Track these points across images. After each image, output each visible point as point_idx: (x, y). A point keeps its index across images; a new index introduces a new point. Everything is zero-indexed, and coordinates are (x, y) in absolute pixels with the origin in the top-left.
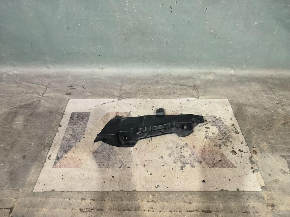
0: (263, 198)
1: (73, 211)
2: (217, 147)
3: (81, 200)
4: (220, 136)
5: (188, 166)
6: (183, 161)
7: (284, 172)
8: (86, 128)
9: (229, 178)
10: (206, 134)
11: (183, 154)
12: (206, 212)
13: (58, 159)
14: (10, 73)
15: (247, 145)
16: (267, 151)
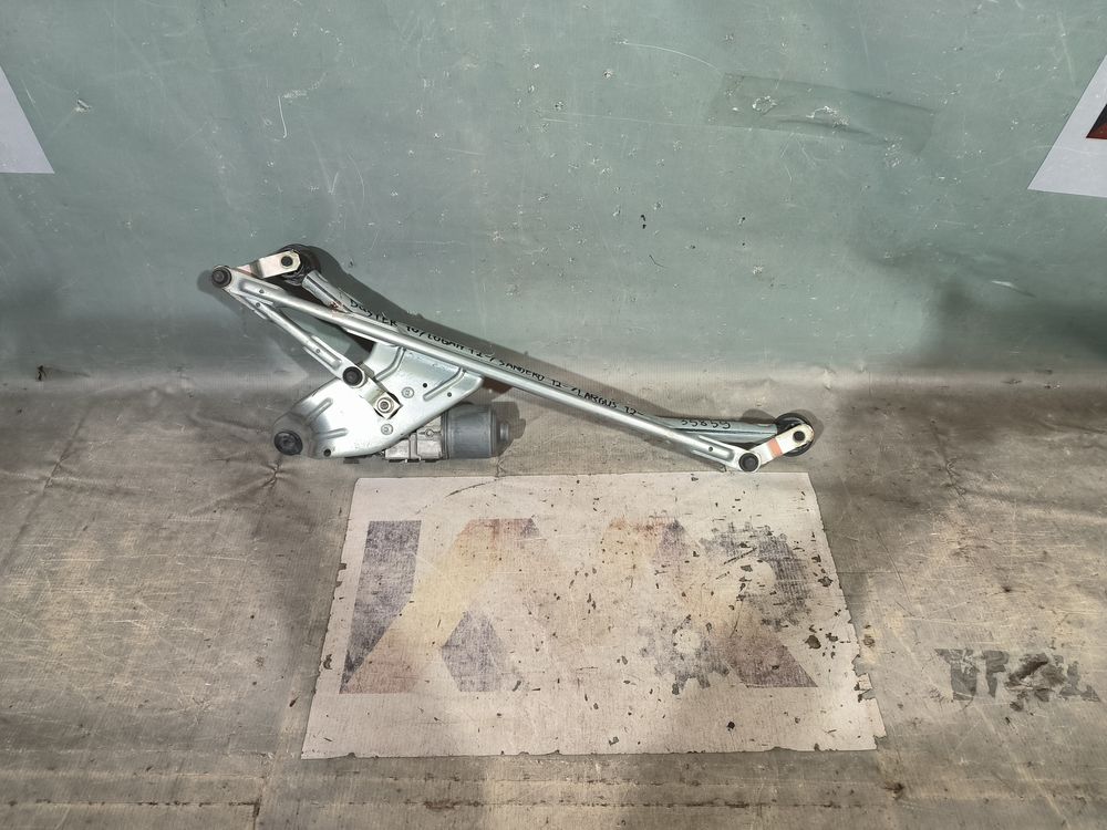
0: (878, 769)
1: (410, 807)
2: (770, 627)
3: (426, 779)
4: (780, 594)
5: (691, 683)
6: (678, 669)
7: (939, 698)
8: (414, 571)
9: (796, 715)
10: (743, 585)
11: (678, 648)
12: (732, 806)
13: (350, 666)
14: (169, 390)
15: (849, 622)
16: (901, 639)
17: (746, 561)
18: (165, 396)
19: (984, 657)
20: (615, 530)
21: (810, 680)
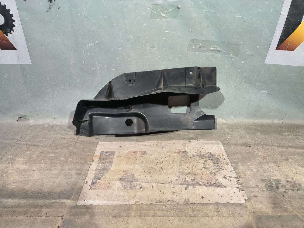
0: (247, 207)
1: (108, 217)
2: (212, 174)
3: (113, 211)
4: (215, 167)
5: (191, 187)
6: (187, 184)
8: (112, 162)
9: (222, 195)
10: (204, 165)
11: (187, 179)
12: (204, 217)
13: (93, 183)
14: (51, 124)
15: (235, 173)
16: (249, 177)
18: (50, 125)
19: (274, 181)
20: (168, 153)
21: (225, 186)
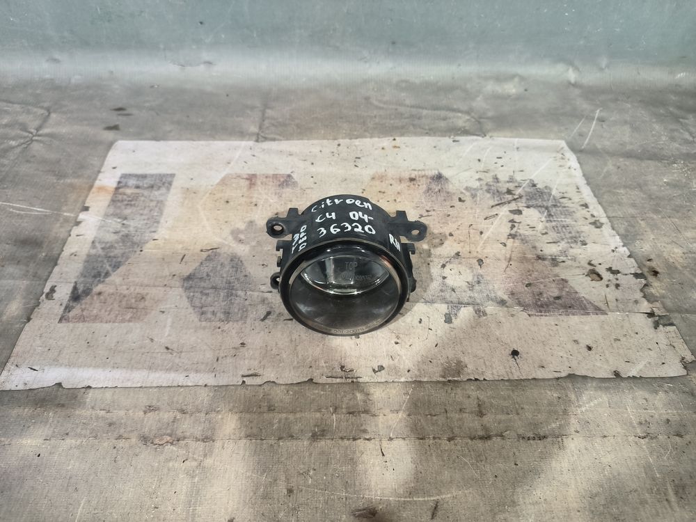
1: (121, 443)
2: (546, 262)
3: (145, 412)
4: (553, 235)
5: (466, 312)
6: (450, 300)
8: (162, 214)
9: (589, 342)
10: (513, 227)
11: (449, 282)
13: (76, 297)
15: (629, 256)
16: (686, 272)
17: (513, 206)
20: (377, 183)
21: (598, 310)
